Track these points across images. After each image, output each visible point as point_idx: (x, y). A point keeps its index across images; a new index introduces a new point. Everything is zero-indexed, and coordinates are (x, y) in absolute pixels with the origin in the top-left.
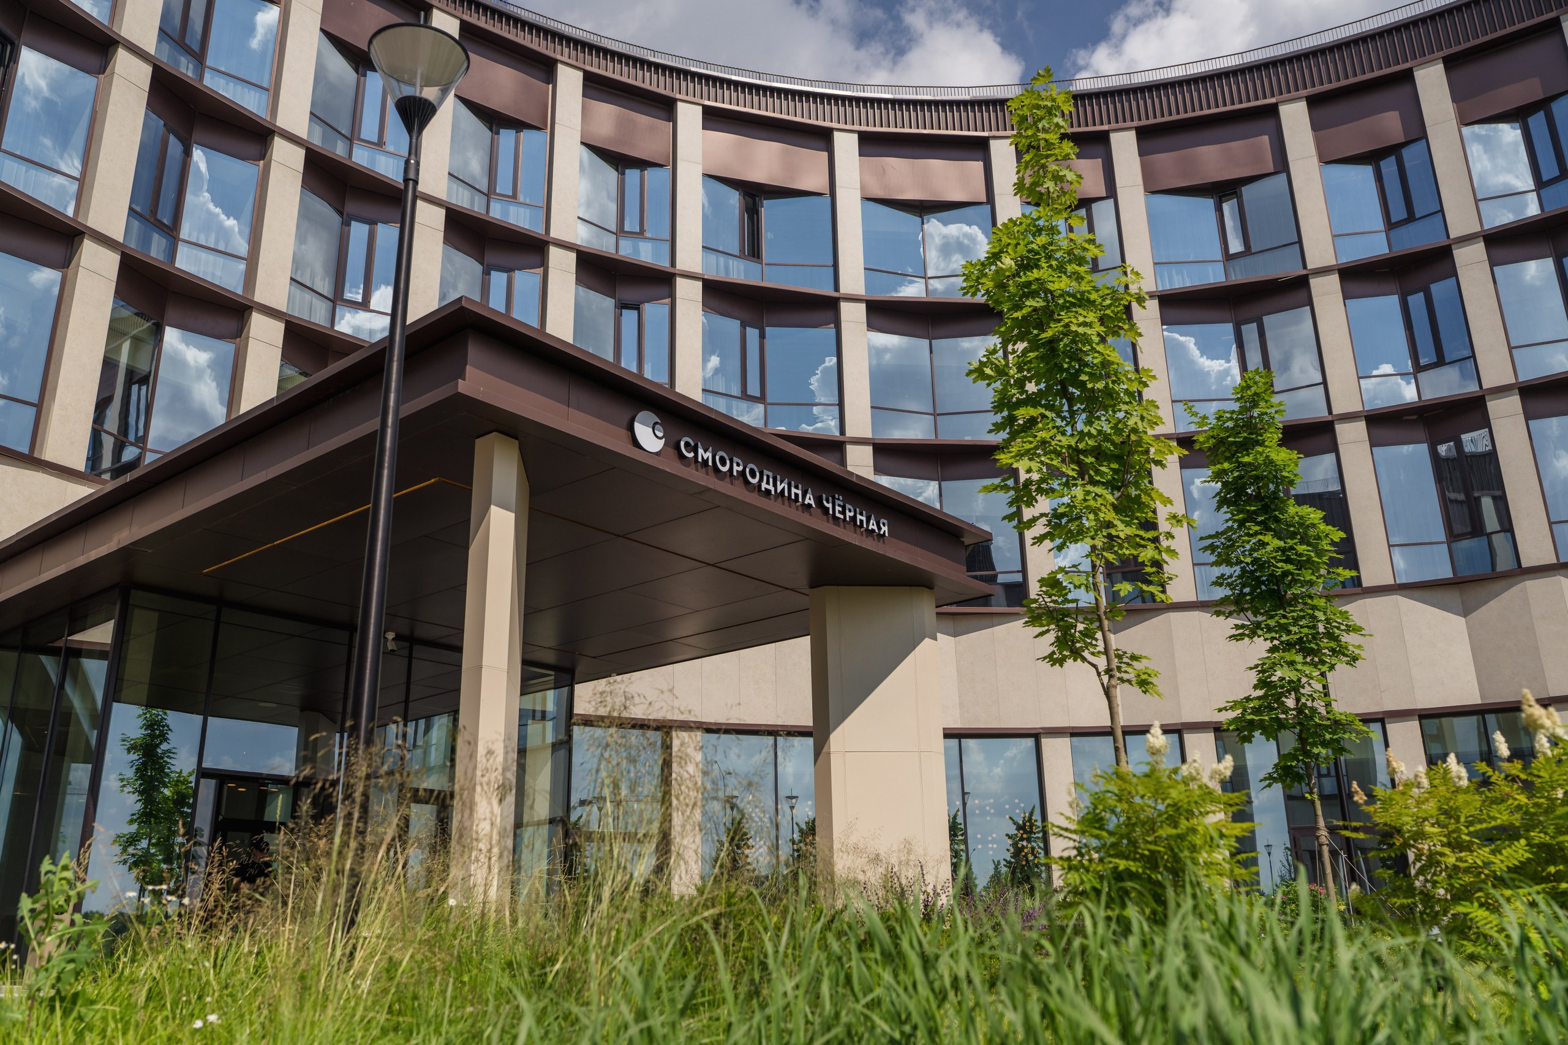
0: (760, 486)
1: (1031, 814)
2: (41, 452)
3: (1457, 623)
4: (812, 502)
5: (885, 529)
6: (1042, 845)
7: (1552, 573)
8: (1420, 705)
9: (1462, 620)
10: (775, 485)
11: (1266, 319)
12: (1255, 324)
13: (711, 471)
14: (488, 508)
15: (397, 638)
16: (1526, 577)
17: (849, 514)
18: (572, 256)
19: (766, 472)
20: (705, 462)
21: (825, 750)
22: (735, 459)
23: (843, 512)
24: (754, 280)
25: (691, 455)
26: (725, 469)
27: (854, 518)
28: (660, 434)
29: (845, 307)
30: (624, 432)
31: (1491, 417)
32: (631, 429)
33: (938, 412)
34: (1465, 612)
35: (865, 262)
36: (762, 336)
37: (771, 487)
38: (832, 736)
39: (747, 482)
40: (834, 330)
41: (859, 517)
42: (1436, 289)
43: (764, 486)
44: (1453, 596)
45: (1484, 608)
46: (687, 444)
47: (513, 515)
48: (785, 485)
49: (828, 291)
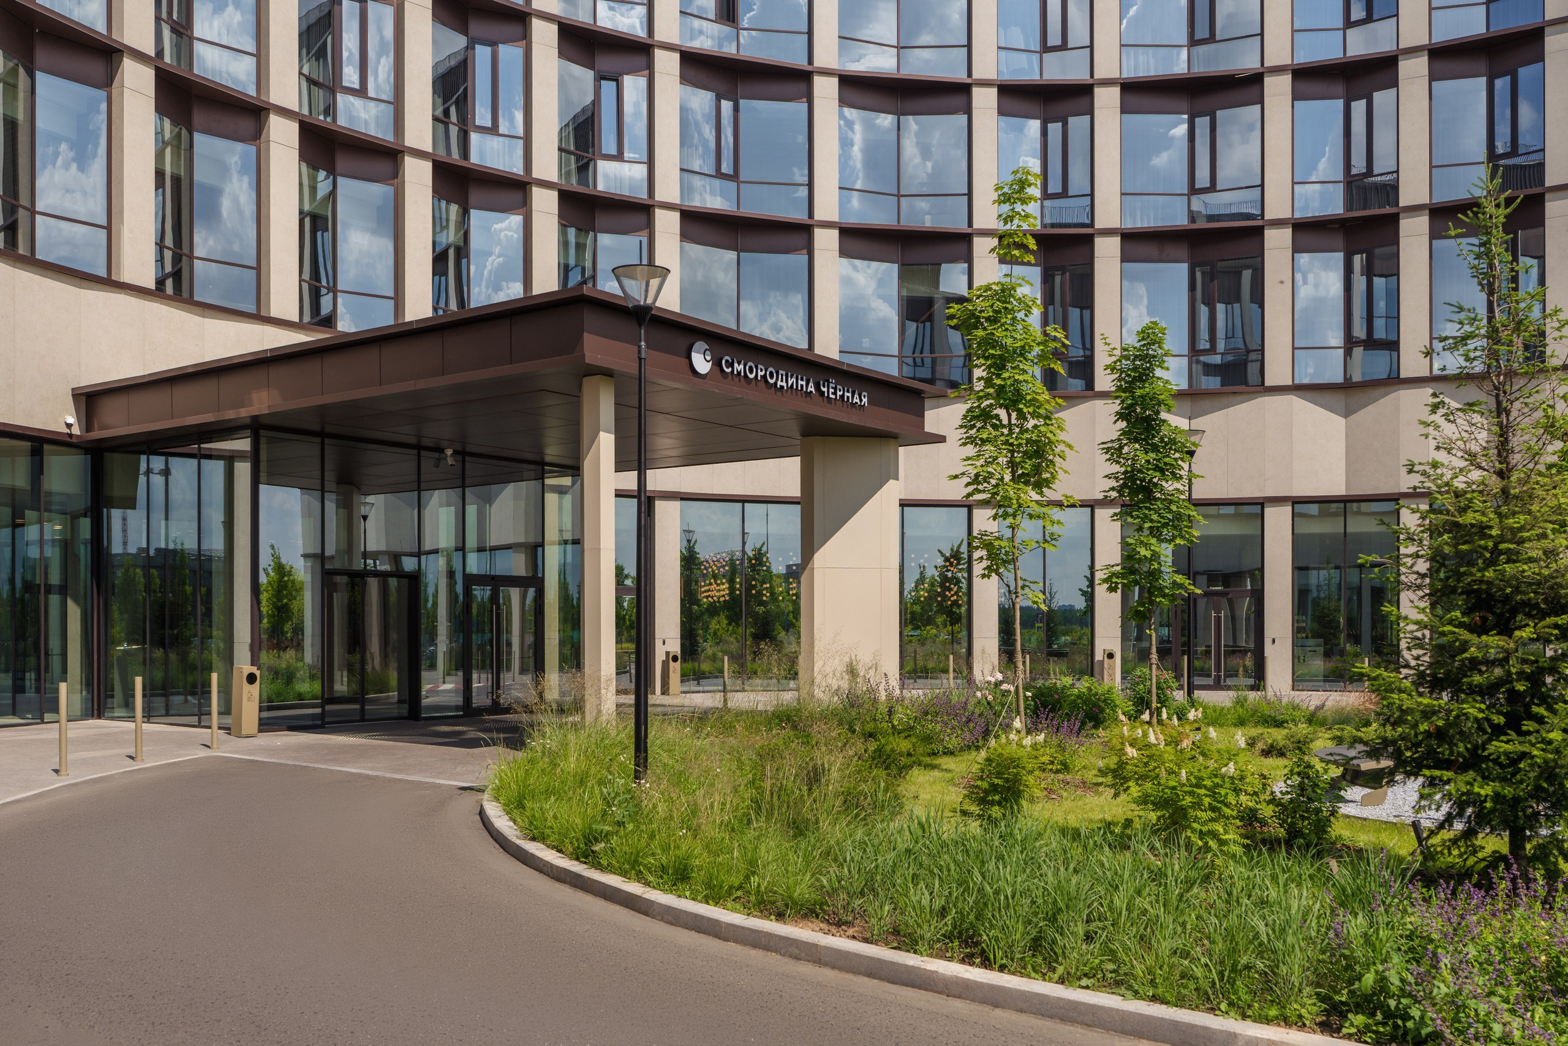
0: (776, 383)
1: (959, 546)
2: (119, 274)
3: (1338, 422)
4: (813, 390)
5: (865, 400)
6: (966, 575)
7: (1423, 385)
8: (1294, 494)
9: (1343, 420)
10: (787, 382)
11: (1219, 113)
12: (1208, 118)
13: (742, 380)
14: (598, 433)
15: (455, 453)
16: (1402, 386)
17: (839, 393)
18: (554, 28)
19: (781, 372)
20: (739, 373)
21: (810, 566)
22: (760, 366)
23: (835, 393)
24: (730, 50)
25: (729, 370)
26: (752, 376)
27: (842, 396)
28: (708, 358)
29: (818, 80)
30: (685, 361)
31: (1401, 234)
32: (689, 357)
33: (902, 193)
34: (1347, 414)
35: (839, 32)
36: (736, 109)
37: (784, 384)
38: (816, 556)
39: (766, 381)
40: (806, 105)
41: (846, 394)
42: (1378, 96)
43: (779, 383)
44: (1339, 399)
45: (1362, 412)
46: (727, 361)
47: (613, 436)
48: (794, 379)
49: (801, 62)
